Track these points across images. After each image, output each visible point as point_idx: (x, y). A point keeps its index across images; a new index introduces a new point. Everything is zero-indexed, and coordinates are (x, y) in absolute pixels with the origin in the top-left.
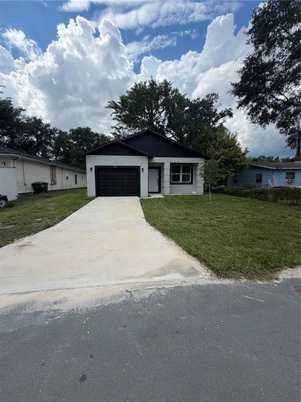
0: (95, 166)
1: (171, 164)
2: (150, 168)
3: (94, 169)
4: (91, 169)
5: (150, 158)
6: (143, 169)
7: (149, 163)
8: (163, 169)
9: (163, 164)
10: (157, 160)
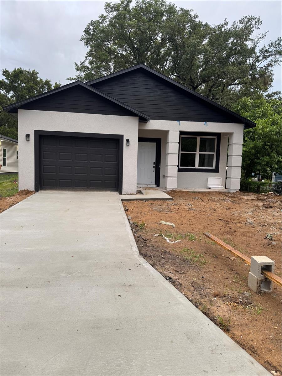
0: (36, 132)
1: (182, 133)
2: (141, 140)
3: (32, 137)
4: (28, 136)
5: (143, 120)
6: (128, 141)
7: (140, 131)
8: (166, 143)
9: (166, 133)
10: (155, 125)
